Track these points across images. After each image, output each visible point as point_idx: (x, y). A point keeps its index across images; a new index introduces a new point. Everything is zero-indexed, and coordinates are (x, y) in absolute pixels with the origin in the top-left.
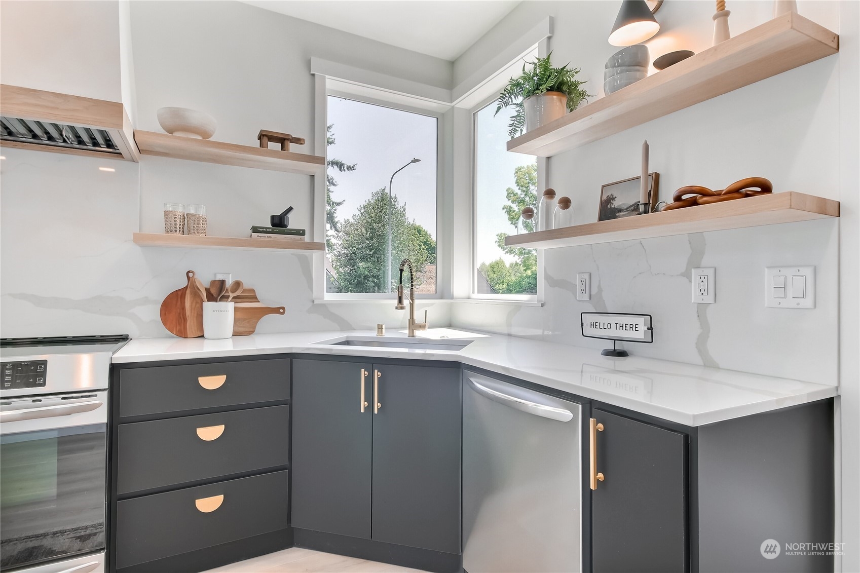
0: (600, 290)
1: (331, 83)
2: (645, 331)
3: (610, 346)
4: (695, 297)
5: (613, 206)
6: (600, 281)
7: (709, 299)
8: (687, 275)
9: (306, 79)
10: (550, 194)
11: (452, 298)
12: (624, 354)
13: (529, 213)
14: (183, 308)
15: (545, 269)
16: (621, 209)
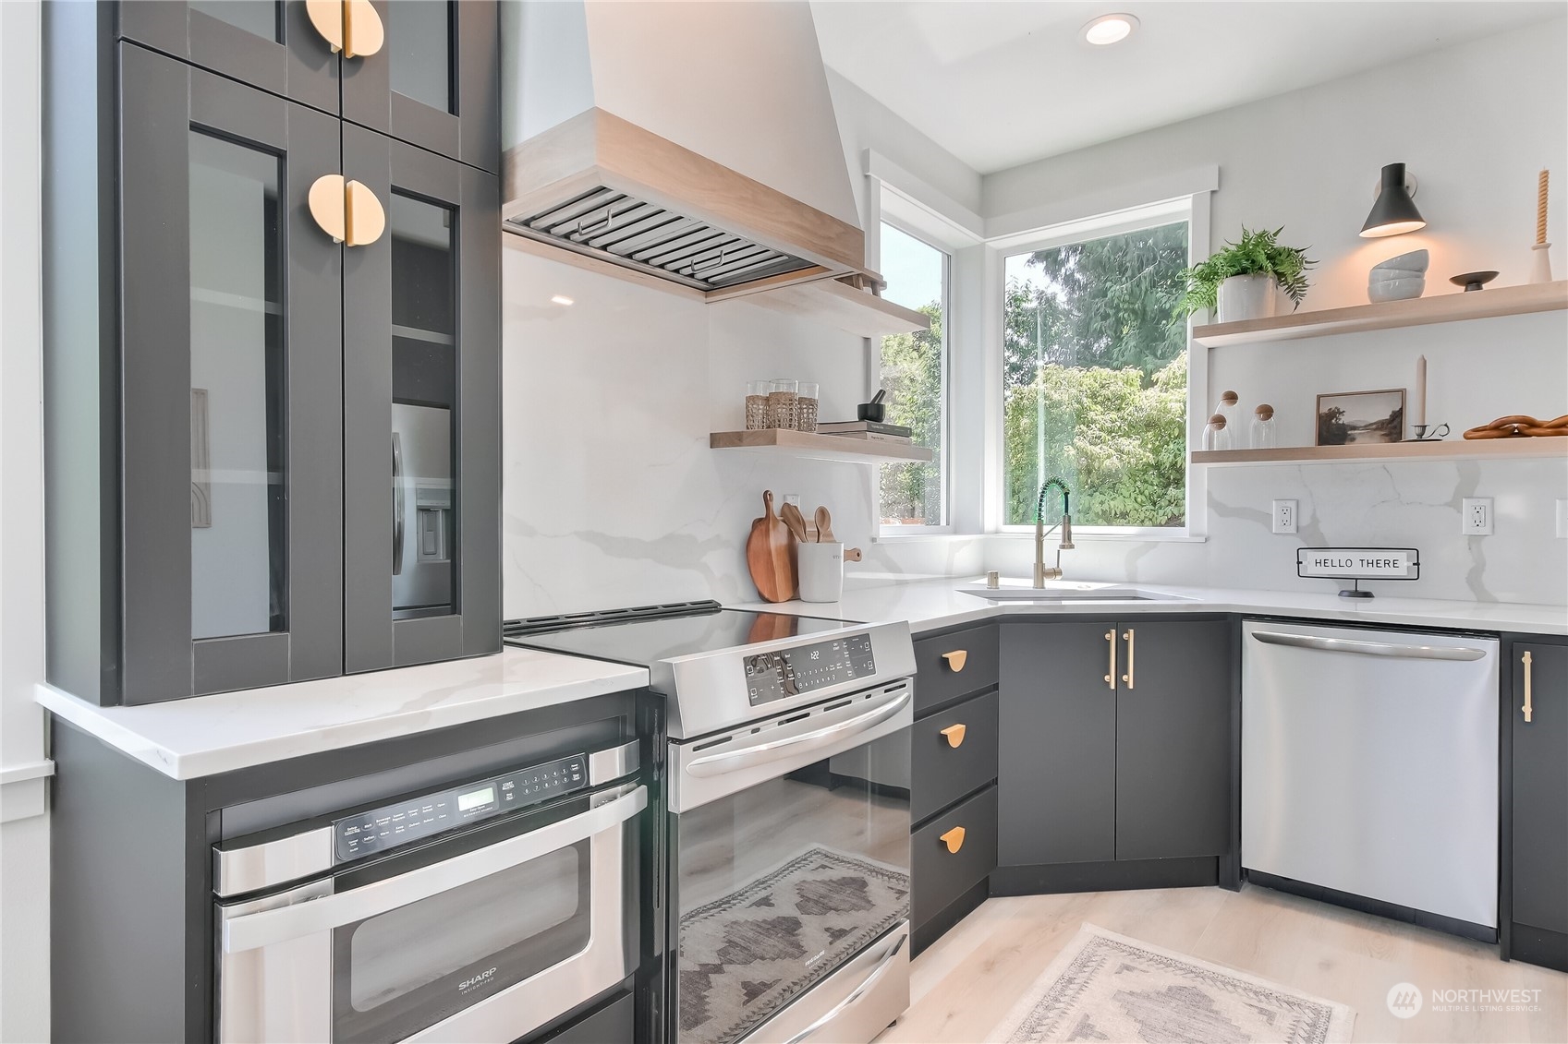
0: (1315, 520)
2: (1408, 567)
3: (1351, 586)
4: (1467, 527)
5: (1341, 422)
6: (1314, 510)
7: (1484, 530)
8: (1455, 504)
9: (860, 180)
10: (1231, 397)
11: (982, 532)
12: (1367, 595)
13: (1220, 421)
14: (770, 553)
15: (1209, 493)
16: (1354, 428)
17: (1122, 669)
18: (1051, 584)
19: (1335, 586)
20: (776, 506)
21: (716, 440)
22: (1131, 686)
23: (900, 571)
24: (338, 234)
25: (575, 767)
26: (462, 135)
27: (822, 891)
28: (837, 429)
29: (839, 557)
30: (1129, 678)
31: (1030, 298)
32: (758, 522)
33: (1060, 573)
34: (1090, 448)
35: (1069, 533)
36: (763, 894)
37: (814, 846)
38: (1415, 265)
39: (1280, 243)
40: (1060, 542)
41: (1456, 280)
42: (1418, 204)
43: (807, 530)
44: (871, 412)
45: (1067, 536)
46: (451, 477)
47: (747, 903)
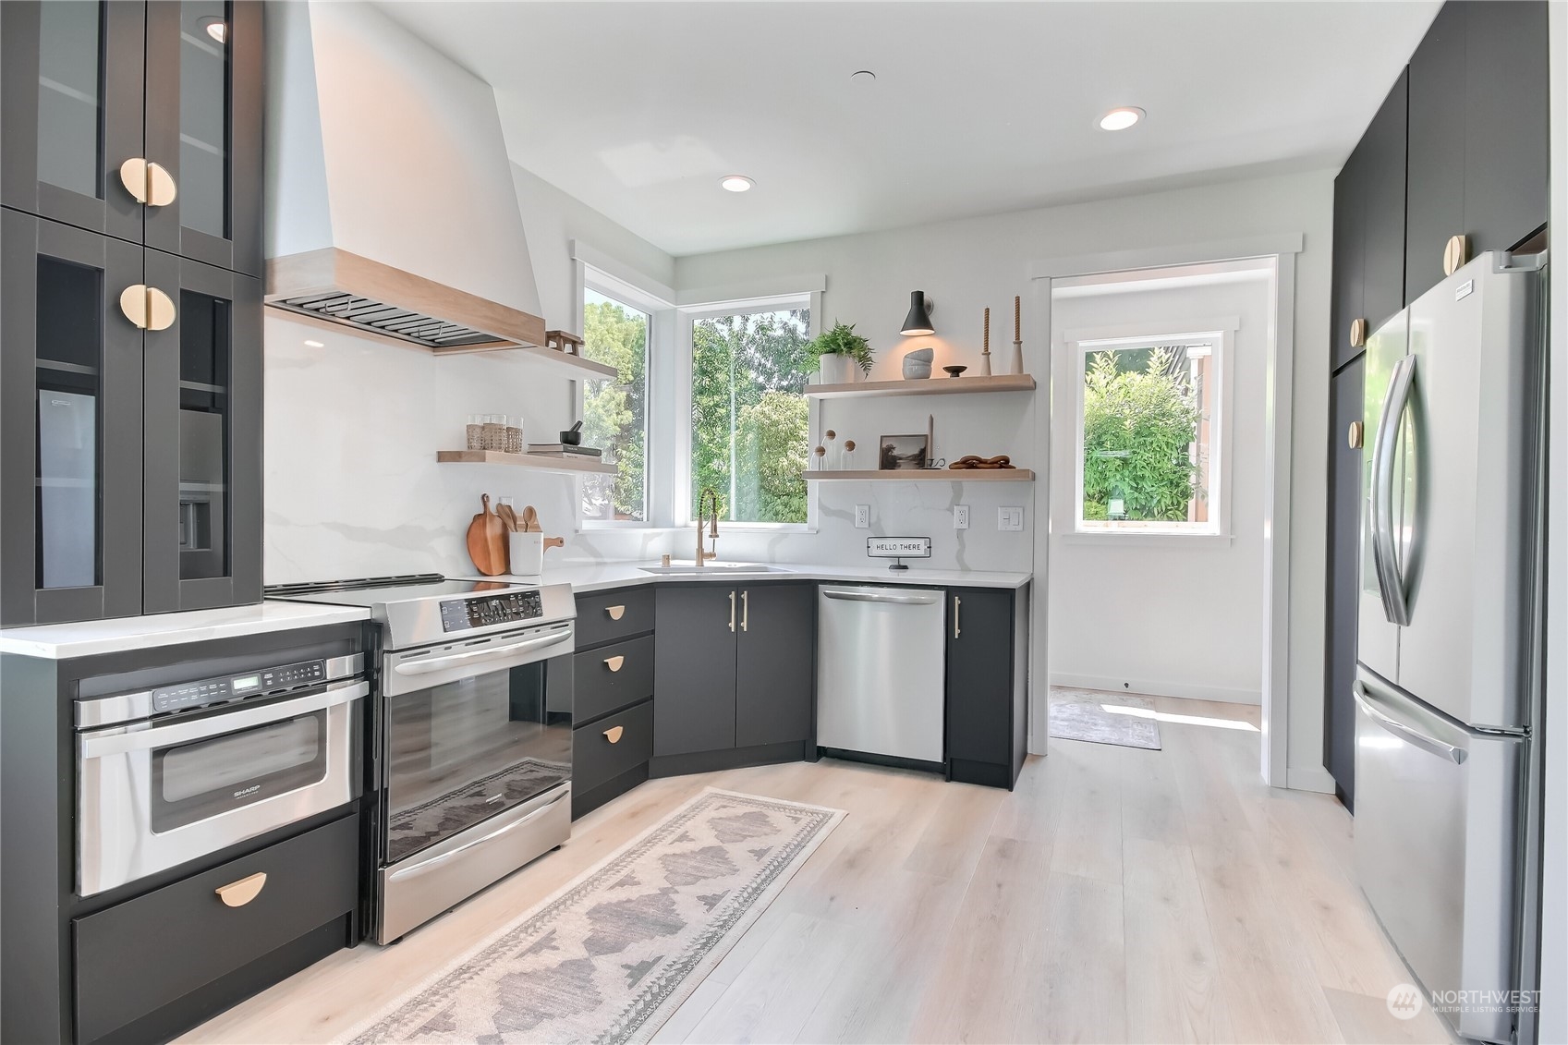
0: (878, 518)
1: (590, 273)
2: (925, 550)
3: (896, 562)
4: (956, 525)
6: (878, 512)
7: (965, 526)
8: (951, 510)
9: (568, 262)
10: (832, 434)
11: (673, 527)
12: (905, 567)
13: (821, 451)
14: (486, 540)
15: (819, 499)
16: (900, 459)
17: (739, 619)
18: (707, 563)
19: (890, 563)
20: (492, 507)
21: (442, 457)
22: (745, 630)
23: (601, 557)
24: (141, 324)
25: (316, 667)
26: (233, 253)
27: (527, 785)
28: (538, 450)
29: (540, 543)
30: (744, 624)
31: (774, 327)
32: (477, 517)
33: (715, 555)
34: (799, 460)
35: (716, 526)
36: (477, 789)
37: (527, 759)
38: (925, 358)
39: (854, 333)
40: (710, 533)
41: (947, 369)
42: (932, 319)
43: (518, 523)
44: (571, 439)
45: (715, 529)
46: (223, 483)
47: (464, 796)
